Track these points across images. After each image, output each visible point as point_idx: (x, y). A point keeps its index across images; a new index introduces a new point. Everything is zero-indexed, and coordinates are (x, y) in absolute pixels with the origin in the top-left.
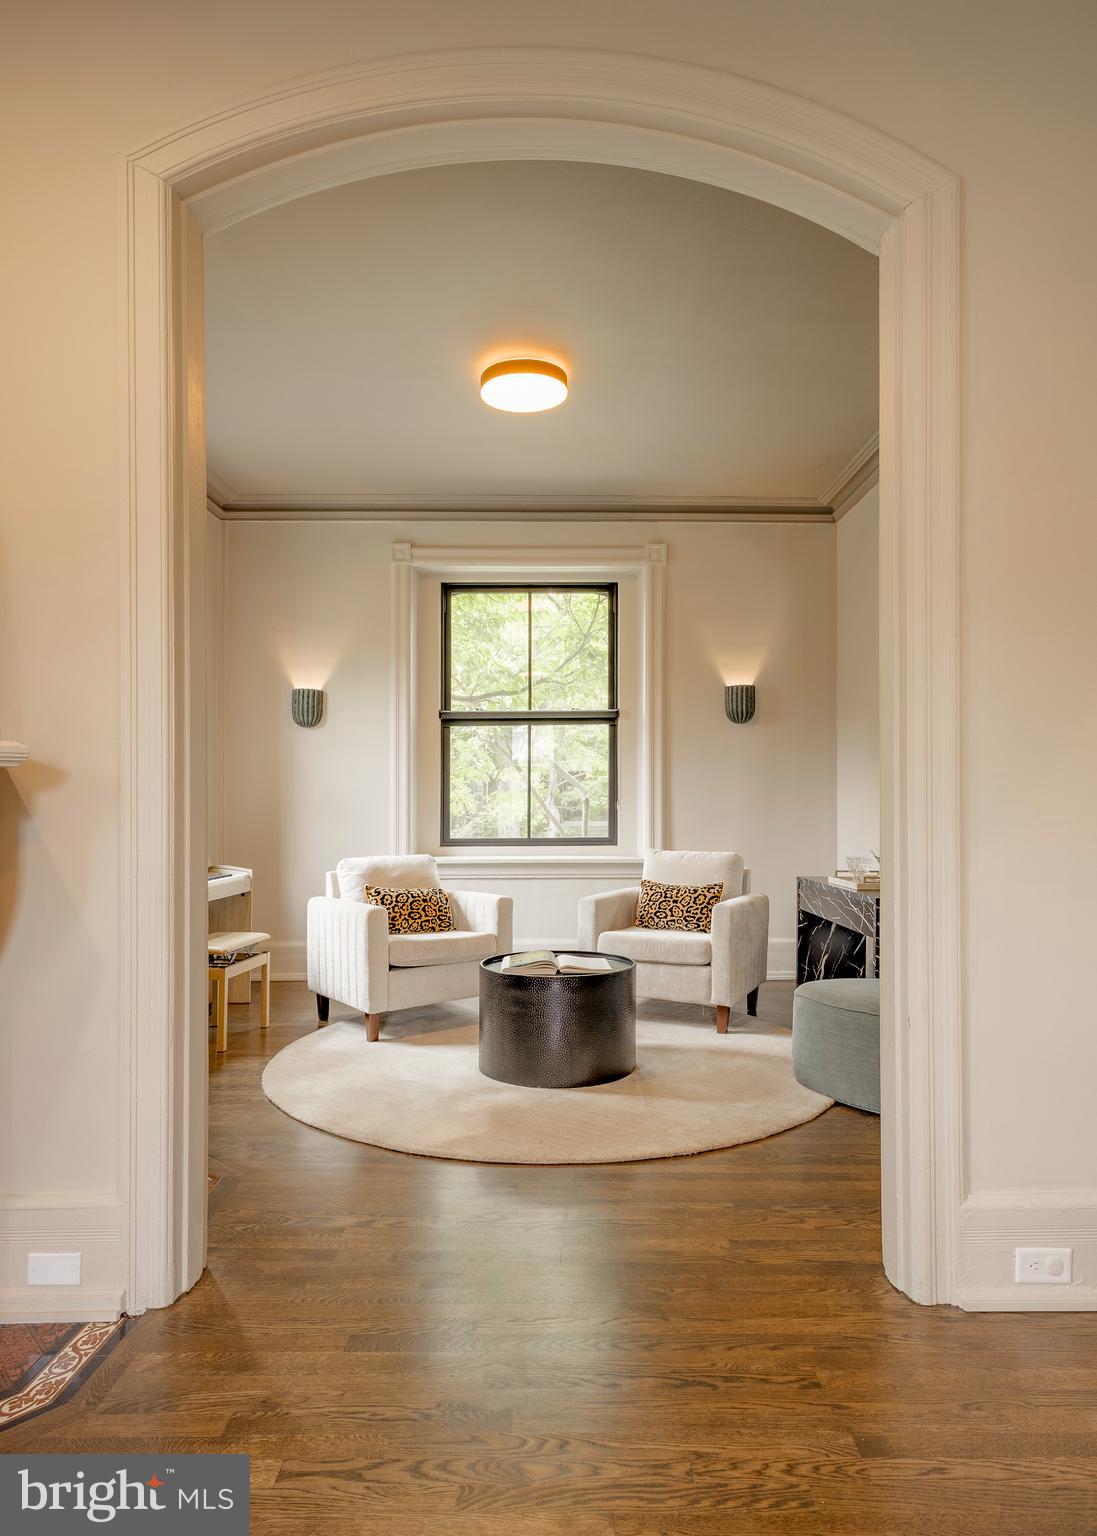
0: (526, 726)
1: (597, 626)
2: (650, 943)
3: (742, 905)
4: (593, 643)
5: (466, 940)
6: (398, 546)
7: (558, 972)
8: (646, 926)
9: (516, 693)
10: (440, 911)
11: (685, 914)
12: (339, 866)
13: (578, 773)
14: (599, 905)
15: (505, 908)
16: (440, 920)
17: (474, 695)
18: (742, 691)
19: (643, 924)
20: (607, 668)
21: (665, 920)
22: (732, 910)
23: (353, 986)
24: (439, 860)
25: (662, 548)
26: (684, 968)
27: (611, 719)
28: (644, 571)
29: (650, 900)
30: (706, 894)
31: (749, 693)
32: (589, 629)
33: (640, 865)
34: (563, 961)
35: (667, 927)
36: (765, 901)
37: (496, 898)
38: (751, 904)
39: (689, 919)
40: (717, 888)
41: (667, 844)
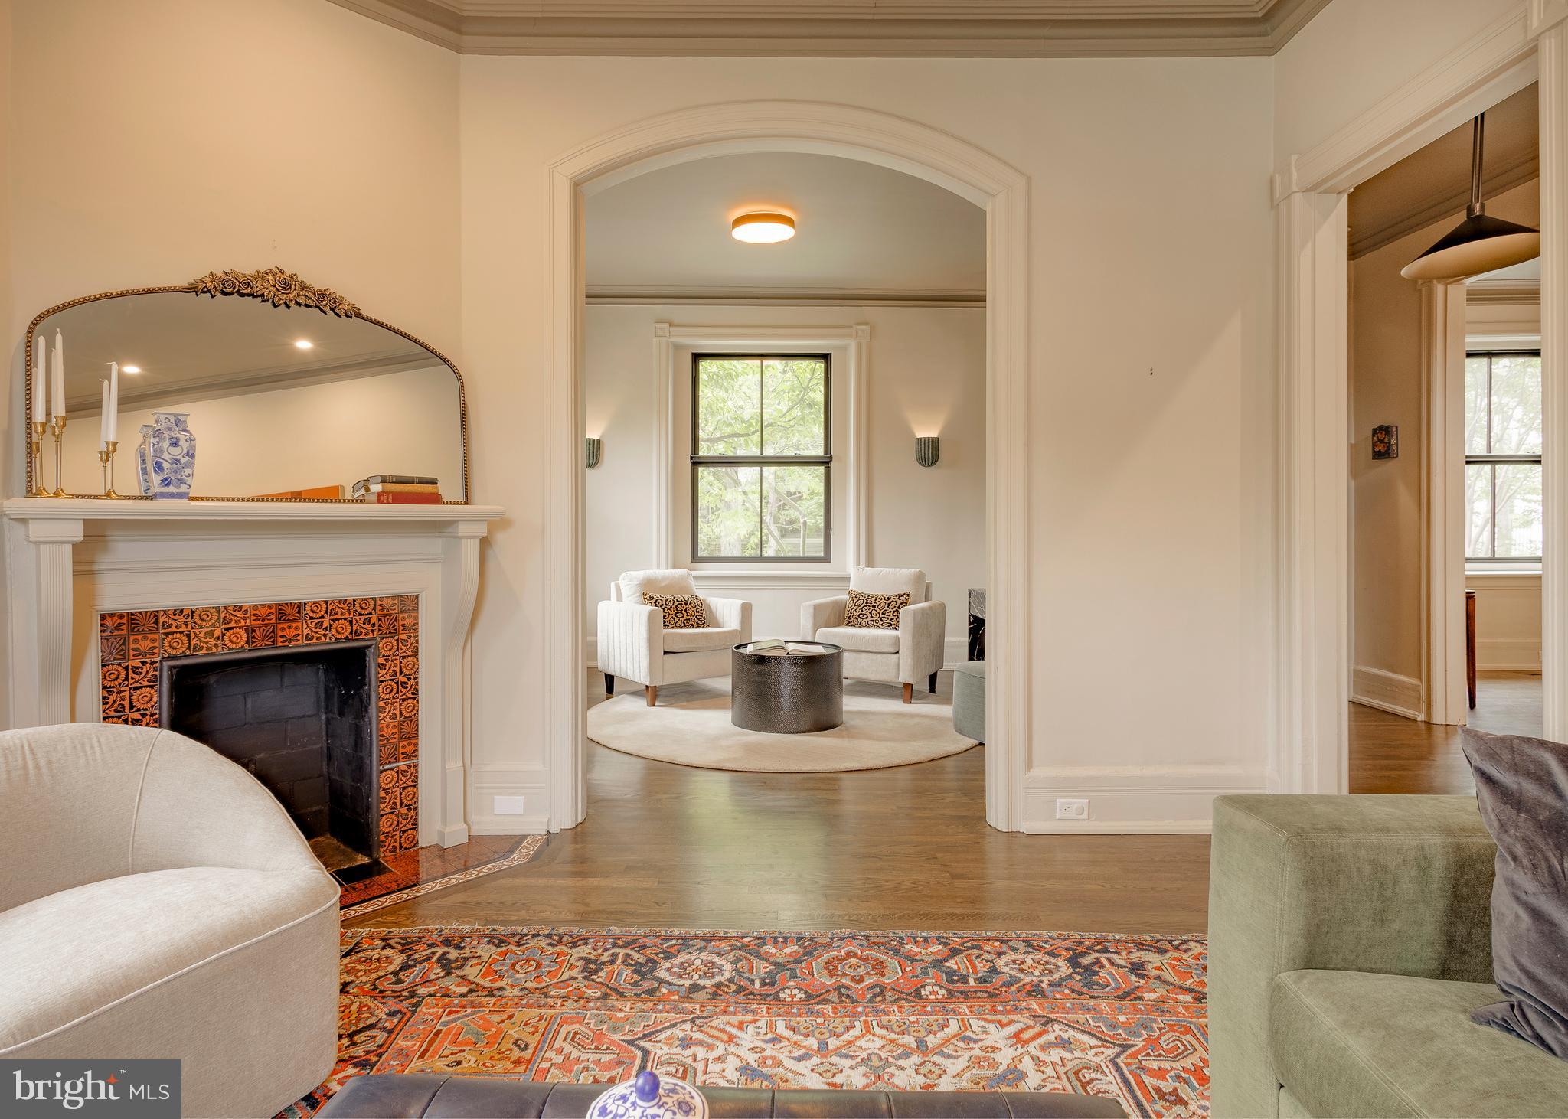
0: (758, 468)
1: (814, 382)
2: (853, 637)
3: (923, 609)
4: (812, 395)
5: (718, 633)
6: (659, 326)
7: (788, 654)
8: (852, 625)
9: (747, 435)
10: (697, 612)
11: (881, 616)
12: (621, 578)
13: (795, 494)
14: (817, 608)
15: (746, 610)
16: (698, 619)
17: (713, 436)
18: (929, 442)
19: (850, 623)
20: (822, 416)
21: (866, 620)
22: (915, 612)
23: (636, 666)
24: (694, 573)
25: (867, 327)
26: (879, 656)
27: (826, 462)
28: (852, 345)
29: (855, 605)
30: (897, 600)
31: (934, 443)
32: (809, 383)
33: (848, 579)
34: (790, 647)
35: (867, 625)
36: (943, 607)
37: (740, 602)
38: (930, 608)
39: (884, 620)
40: (905, 596)
41: (870, 563)
